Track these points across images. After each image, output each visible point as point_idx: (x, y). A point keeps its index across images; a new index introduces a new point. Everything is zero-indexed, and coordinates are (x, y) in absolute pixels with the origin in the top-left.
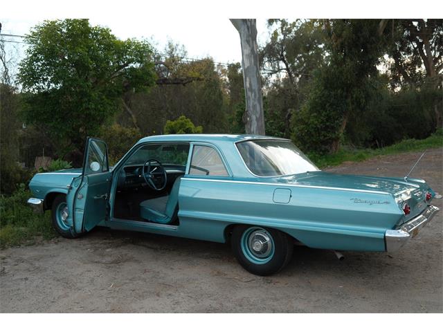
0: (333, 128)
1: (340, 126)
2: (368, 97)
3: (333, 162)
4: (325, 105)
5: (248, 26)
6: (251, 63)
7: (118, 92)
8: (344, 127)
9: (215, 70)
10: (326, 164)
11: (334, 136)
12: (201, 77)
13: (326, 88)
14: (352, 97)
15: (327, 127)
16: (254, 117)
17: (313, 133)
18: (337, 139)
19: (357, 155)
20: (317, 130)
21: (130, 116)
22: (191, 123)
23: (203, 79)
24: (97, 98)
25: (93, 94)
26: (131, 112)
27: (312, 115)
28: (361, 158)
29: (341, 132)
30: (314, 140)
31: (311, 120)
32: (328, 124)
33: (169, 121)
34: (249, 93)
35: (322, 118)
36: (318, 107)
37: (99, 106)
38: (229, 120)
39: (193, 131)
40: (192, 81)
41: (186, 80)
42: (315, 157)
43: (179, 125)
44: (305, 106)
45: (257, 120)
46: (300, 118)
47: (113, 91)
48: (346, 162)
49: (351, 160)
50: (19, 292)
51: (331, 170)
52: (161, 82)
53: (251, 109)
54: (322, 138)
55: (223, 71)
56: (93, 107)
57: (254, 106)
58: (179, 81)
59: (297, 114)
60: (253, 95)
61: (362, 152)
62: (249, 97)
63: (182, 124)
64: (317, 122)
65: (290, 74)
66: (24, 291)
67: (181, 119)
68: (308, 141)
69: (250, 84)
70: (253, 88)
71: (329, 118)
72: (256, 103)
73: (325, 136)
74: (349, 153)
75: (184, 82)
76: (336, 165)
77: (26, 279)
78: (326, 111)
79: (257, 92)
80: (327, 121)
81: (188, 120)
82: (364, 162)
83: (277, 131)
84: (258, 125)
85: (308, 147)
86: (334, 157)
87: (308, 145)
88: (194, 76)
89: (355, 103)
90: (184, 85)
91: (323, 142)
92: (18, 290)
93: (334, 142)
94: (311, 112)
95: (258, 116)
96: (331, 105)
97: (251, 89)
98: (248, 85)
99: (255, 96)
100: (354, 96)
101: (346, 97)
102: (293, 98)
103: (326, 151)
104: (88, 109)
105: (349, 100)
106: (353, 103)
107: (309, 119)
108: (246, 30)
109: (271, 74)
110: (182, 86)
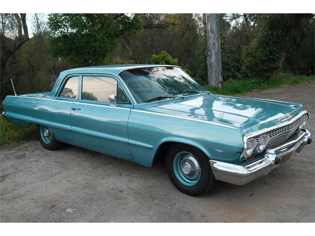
0: (274, 60)
1: (280, 58)
2: (303, 35)
3: (273, 85)
4: (269, 42)
7: (116, 34)
8: (283, 59)
9: (193, 18)
10: (266, 87)
11: (274, 66)
12: (176, 23)
13: (270, 29)
14: (290, 36)
15: (270, 59)
16: (213, 52)
17: (259, 63)
18: (277, 68)
19: (292, 80)
20: (262, 61)
21: (129, 52)
22: (170, 56)
23: (177, 24)
24: (100, 39)
25: (97, 36)
26: (129, 49)
27: (258, 50)
28: (295, 82)
29: (281, 63)
30: (259, 69)
31: (258, 54)
32: (270, 57)
33: (154, 55)
34: (210, 34)
35: (266, 52)
36: (263, 44)
37: (102, 45)
38: (198, 54)
39: (171, 62)
40: (168, 26)
41: (165, 25)
42: (259, 81)
43: (161, 58)
44: (254, 43)
45: (216, 54)
46: (249, 52)
47: (112, 33)
48: (283, 86)
49: (287, 84)
50: (31, 169)
51: (270, 91)
52: (147, 26)
53: (212, 46)
54: (265, 67)
55: (200, 18)
56: (98, 45)
57: (214, 44)
58: (160, 26)
59: (247, 49)
60: (213, 35)
61: (297, 78)
62: (210, 37)
63: (164, 57)
64: (262, 55)
65: (246, 19)
66: (34, 169)
67: (163, 54)
68: (255, 70)
69: (211, 27)
70: (213, 30)
71: (271, 52)
72: (215, 41)
73: (268, 66)
74: (287, 79)
75: (164, 26)
76: (275, 88)
77: (37, 161)
78: (269, 47)
79: (216, 33)
80: (270, 54)
81: (168, 54)
82: (297, 85)
83: (232, 62)
84: (216, 58)
85: (255, 74)
86: (274, 82)
87: (254, 73)
88: (171, 22)
89: (293, 41)
90: (164, 28)
91: (266, 71)
92: (31, 167)
93: (275, 71)
94: (258, 48)
95: (216, 51)
96: (274, 42)
98: (209, 28)
99: (215, 36)
100: (292, 35)
101: (286, 36)
102: (247, 37)
103: (268, 77)
104: (94, 46)
105: (287, 39)
106: (290, 41)
107: (256, 53)
109: (232, 20)
110: (162, 29)
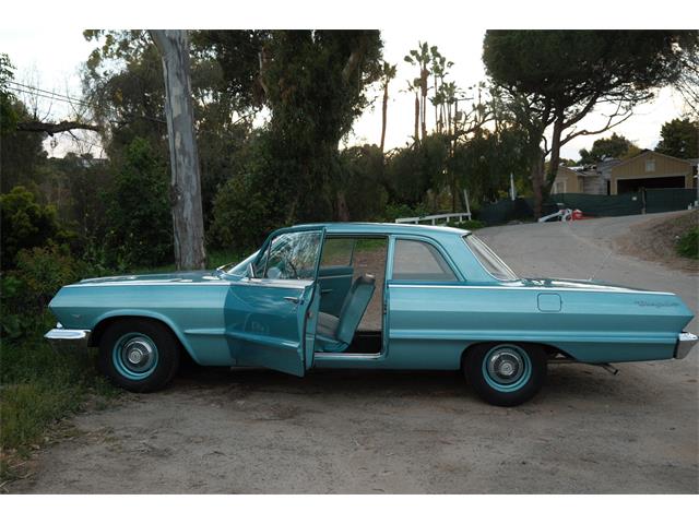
5: (178, 52)
6: (183, 109)
8: (291, 215)
16: (188, 195)
31: (255, 203)
34: (180, 158)
35: (268, 200)
45: (193, 199)
53: (183, 181)
57: (188, 178)
60: (186, 160)
62: (180, 164)
69: (182, 143)
70: (187, 149)
72: (191, 173)
79: (192, 155)
84: (193, 208)
95: (194, 193)
97: (183, 151)
98: (178, 144)
99: (189, 162)
108: (177, 57)
